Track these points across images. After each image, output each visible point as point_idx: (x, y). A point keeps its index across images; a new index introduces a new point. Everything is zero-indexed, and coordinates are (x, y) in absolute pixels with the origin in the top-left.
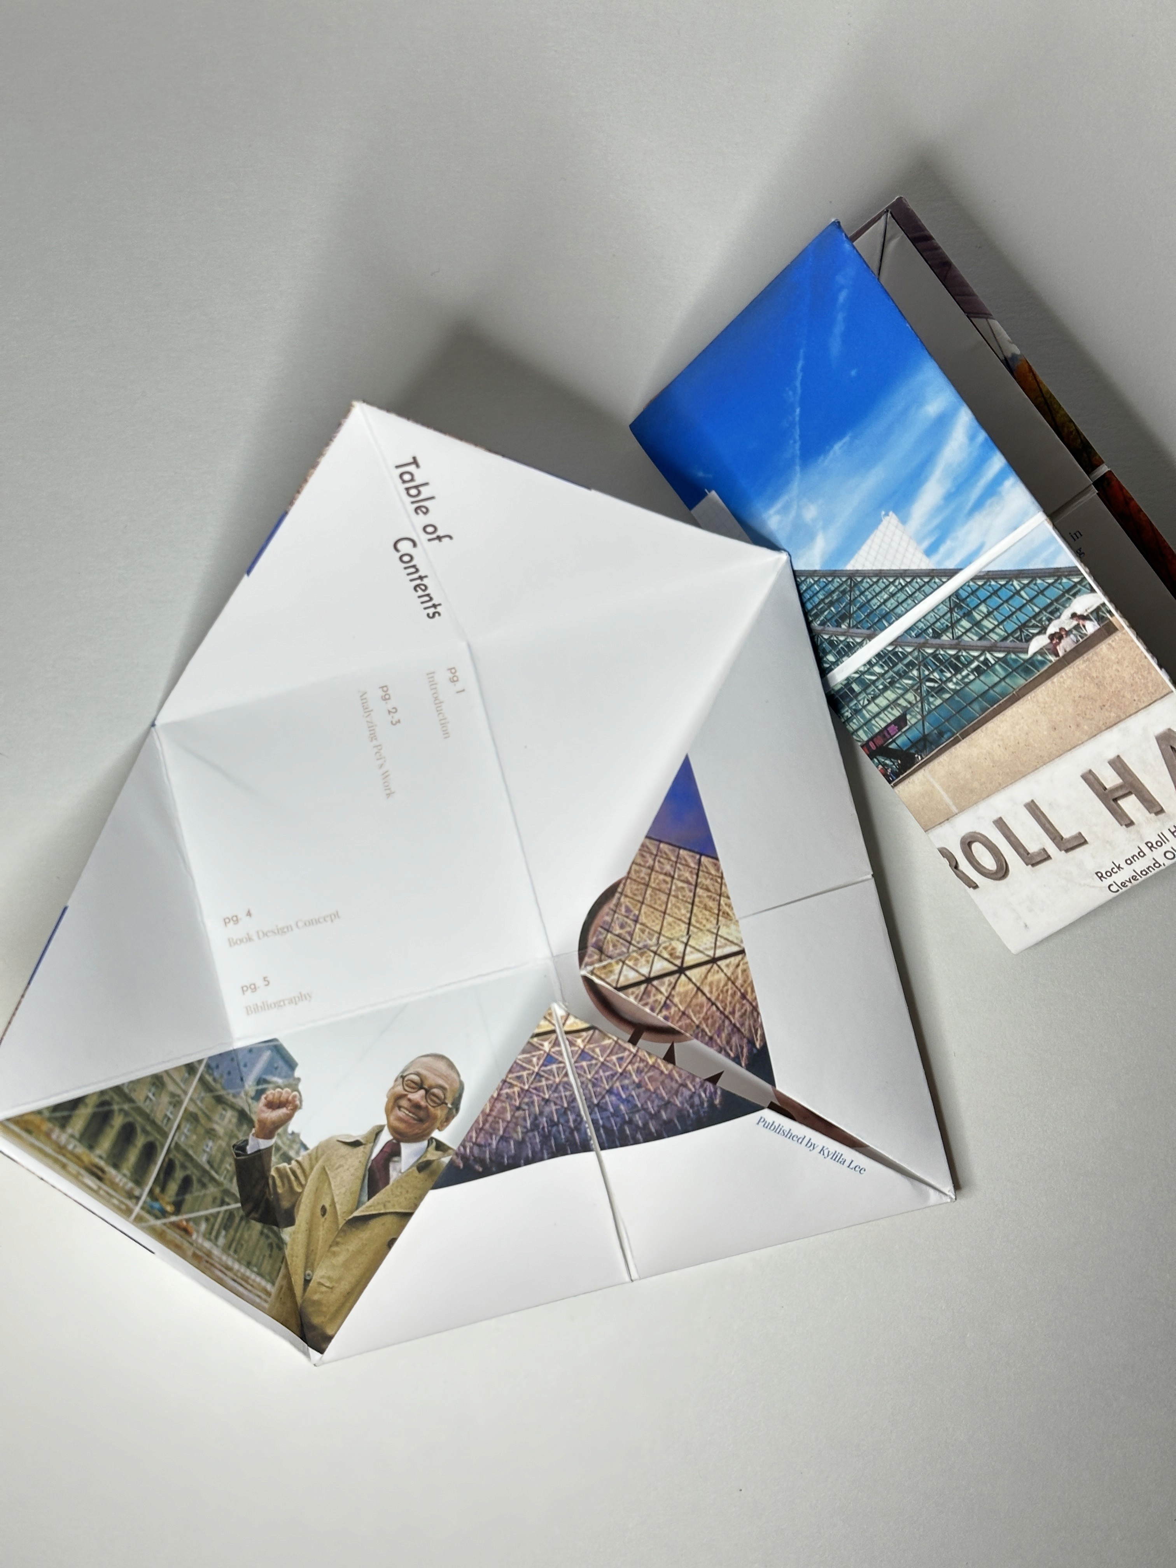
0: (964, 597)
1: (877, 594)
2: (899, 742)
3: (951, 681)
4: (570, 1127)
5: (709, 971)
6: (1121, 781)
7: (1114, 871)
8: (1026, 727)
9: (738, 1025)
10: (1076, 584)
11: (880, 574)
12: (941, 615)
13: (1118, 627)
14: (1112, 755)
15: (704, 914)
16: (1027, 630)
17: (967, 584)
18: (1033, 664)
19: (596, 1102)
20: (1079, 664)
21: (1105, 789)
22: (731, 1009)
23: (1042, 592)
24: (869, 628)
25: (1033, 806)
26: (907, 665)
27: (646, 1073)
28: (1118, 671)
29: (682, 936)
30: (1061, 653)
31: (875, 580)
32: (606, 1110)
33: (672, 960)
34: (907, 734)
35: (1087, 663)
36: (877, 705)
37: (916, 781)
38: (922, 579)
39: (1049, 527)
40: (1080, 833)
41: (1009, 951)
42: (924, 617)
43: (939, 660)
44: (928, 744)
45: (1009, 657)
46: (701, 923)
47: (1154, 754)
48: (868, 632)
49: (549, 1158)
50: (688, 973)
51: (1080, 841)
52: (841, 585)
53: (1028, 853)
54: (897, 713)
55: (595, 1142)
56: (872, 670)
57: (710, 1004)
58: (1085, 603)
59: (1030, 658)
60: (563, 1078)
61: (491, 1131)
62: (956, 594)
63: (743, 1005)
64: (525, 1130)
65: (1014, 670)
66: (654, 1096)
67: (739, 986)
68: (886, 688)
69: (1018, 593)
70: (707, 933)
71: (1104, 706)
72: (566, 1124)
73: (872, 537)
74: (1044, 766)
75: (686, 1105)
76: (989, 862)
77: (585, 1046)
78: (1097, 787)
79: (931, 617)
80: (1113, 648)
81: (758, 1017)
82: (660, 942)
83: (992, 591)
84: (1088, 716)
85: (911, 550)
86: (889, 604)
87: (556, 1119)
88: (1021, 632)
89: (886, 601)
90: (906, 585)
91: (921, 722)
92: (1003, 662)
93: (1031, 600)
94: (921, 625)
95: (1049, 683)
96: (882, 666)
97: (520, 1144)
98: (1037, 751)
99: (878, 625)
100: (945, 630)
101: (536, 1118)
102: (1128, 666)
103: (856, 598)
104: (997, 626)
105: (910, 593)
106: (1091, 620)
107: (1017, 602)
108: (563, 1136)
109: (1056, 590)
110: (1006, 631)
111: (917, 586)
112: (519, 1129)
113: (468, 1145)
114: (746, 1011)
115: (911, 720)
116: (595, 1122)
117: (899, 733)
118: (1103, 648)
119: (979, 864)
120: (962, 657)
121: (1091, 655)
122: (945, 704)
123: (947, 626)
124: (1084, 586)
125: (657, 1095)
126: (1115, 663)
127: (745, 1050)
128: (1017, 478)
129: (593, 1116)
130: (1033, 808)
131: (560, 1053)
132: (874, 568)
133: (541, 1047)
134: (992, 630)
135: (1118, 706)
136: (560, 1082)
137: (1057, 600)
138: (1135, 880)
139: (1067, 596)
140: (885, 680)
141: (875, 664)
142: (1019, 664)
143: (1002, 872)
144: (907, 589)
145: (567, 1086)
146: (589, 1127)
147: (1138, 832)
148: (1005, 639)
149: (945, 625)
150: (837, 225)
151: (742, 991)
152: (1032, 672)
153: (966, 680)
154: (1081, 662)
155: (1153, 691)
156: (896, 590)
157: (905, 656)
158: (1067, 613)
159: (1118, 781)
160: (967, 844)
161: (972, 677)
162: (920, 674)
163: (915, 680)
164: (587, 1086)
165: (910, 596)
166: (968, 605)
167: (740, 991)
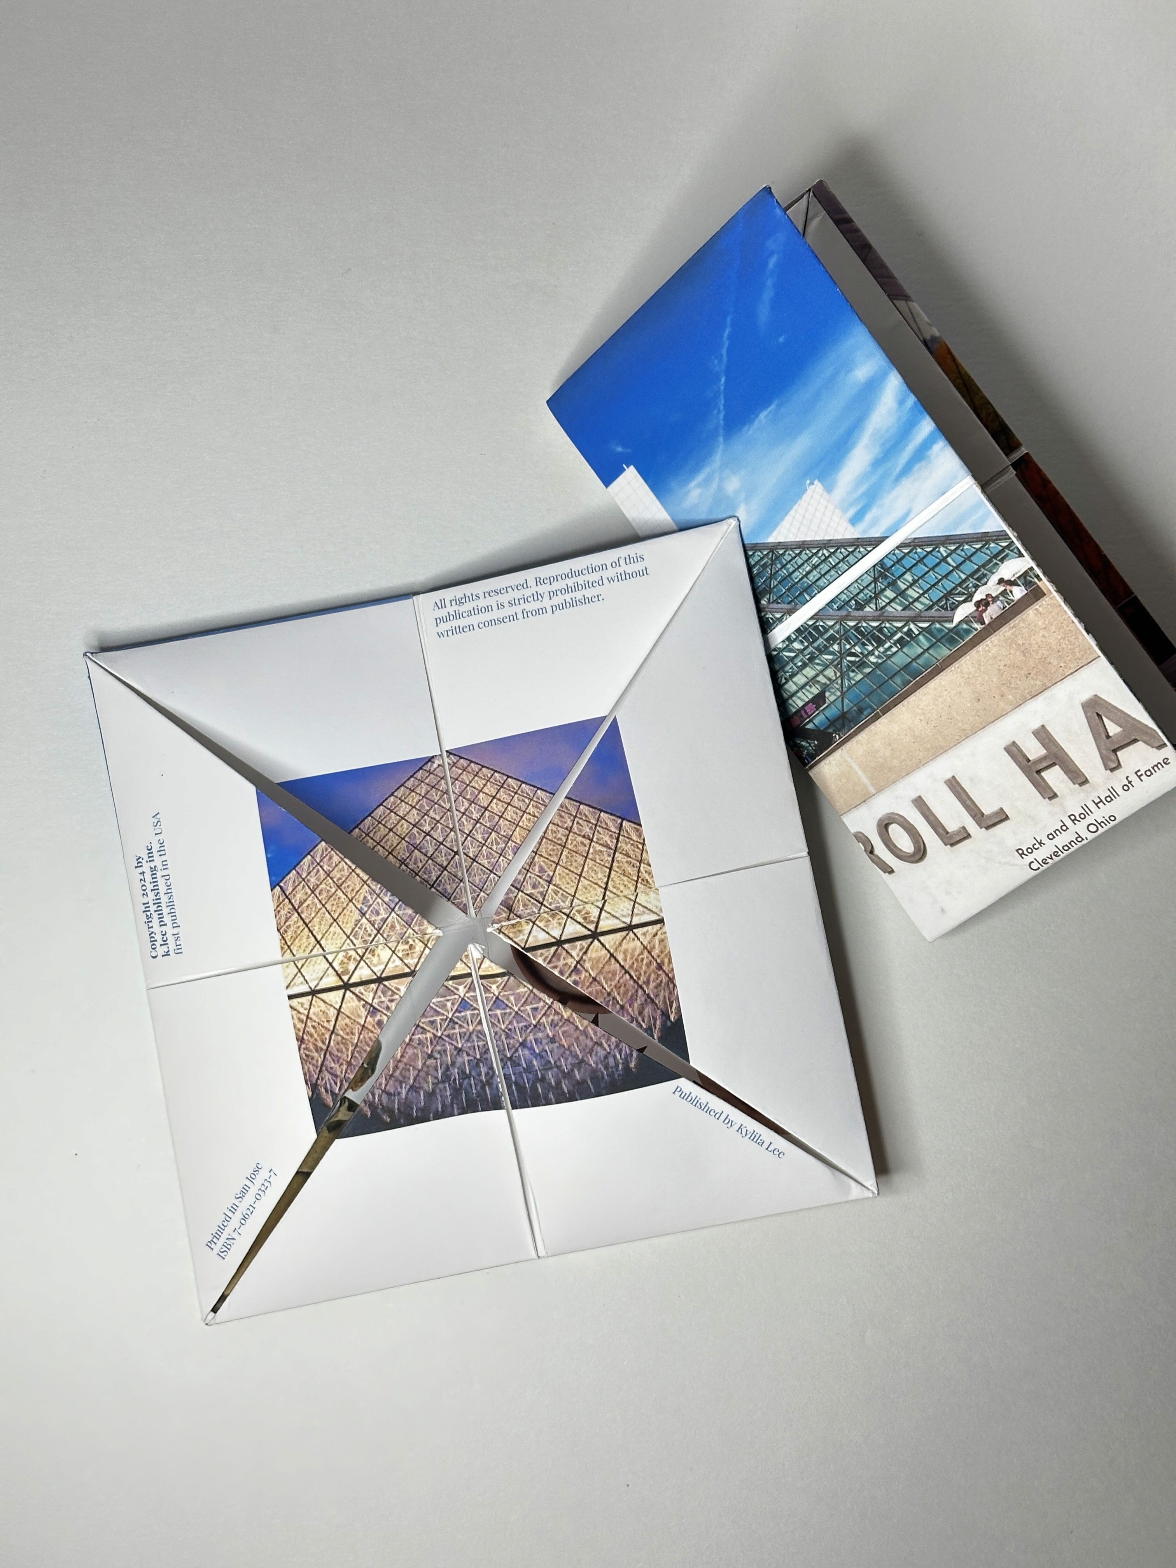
0: (889, 566)
1: (799, 567)
2: (816, 721)
3: (873, 654)
4: (481, 1081)
5: (625, 938)
6: (1045, 751)
7: (1036, 847)
8: (949, 700)
9: (652, 996)
10: (1005, 548)
11: (803, 546)
12: (865, 585)
13: (1046, 592)
14: (1036, 725)
15: (621, 880)
16: (952, 598)
17: (892, 552)
18: (957, 634)
19: (509, 1055)
20: (1005, 631)
21: (1029, 761)
22: (645, 980)
23: (969, 558)
24: (789, 603)
25: (954, 783)
26: (827, 640)
27: (561, 1027)
28: (1045, 637)
29: (597, 901)
30: (987, 622)
31: (797, 552)
32: (519, 1065)
33: (585, 924)
34: (825, 713)
35: (1013, 630)
36: (795, 683)
37: (833, 762)
38: (846, 549)
39: (978, 491)
40: (1002, 809)
41: (924, 939)
42: (846, 589)
43: (861, 633)
44: (846, 722)
45: (933, 626)
46: (619, 889)
47: (1080, 722)
48: (788, 607)
49: (459, 1114)
50: (601, 938)
51: (1001, 817)
52: (762, 559)
53: (947, 833)
54: (815, 690)
55: (506, 1099)
56: (791, 647)
57: (623, 972)
58: (1012, 568)
59: (955, 627)
60: (476, 1026)
61: (401, 1078)
62: (881, 563)
63: (659, 976)
64: (436, 1081)
65: (938, 641)
66: (568, 1053)
67: (655, 956)
68: (805, 665)
69: (944, 559)
70: (625, 899)
71: (1030, 674)
72: (478, 1077)
73: (795, 507)
74: (967, 740)
75: (600, 1066)
76: (906, 844)
77: (499, 993)
78: (1021, 759)
79: (855, 588)
80: (1041, 614)
81: (674, 990)
82: (573, 905)
83: (918, 559)
84: (1013, 686)
85: (835, 518)
86: (811, 577)
87: (468, 1072)
88: (947, 600)
89: (808, 573)
90: (829, 556)
91: (840, 699)
92: (927, 633)
93: (956, 568)
94: (843, 597)
95: (973, 652)
96: (802, 642)
97: (430, 1095)
98: (960, 724)
99: (799, 599)
100: (868, 602)
101: (447, 1069)
102: (1055, 632)
103: (777, 572)
104: (923, 594)
105: (834, 564)
106: (1019, 585)
107: (944, 569)
108: (474, 1091)
109: (982, 554)
110: (931, 600)
111: (841, 557)
112: (430, 1079)
113: (377, 1092)
114: (661, 982)
115: (830, 697)
116: (507, 1077)
117: (817, 712)
118: (1030, 614)
119: (896, 846)
120: (885, 629)
121: (1017, 621)
122: (866, 679)
123: (870, 596)
124: (1012, 551)
125: (571, 1052)
126: (1041, 629)
127: (658, 1022)
128: (946, 442)
129: (506, 1070)
130: (954, 785)
131: (475, 998)
132: (797, 540)
133: (455, 991)
134: (917, 600)
135: (1044, 673)
136: (473, 1030)
137: (984, 566)
138: (1056, 856)
139: (995, 561)
140: (804, 656)
141: (795, 640)
142: (943, 634)
143: (920, 854)
144: (830, 559)
145: (480, 1035)
146: (501, 1082)
147: (1062, 804)
148: (930, 608)
149: (868, 596)
150: (768, 190)
151: (659, 961)
152: (958, 641)
153: (889, 653)
154: (1007, 629)
155: (1080, 656)
156: (820, 561)
157: (827, 631)
158: (994, 579)
159: (1043, 752)
160: (884, 826)
161: (894, 649)
162: (841, 648)
163: (836, 655)
164: (500, 1037)
165: (834, 567)
166: (892, 574)
167: (656, 961)
